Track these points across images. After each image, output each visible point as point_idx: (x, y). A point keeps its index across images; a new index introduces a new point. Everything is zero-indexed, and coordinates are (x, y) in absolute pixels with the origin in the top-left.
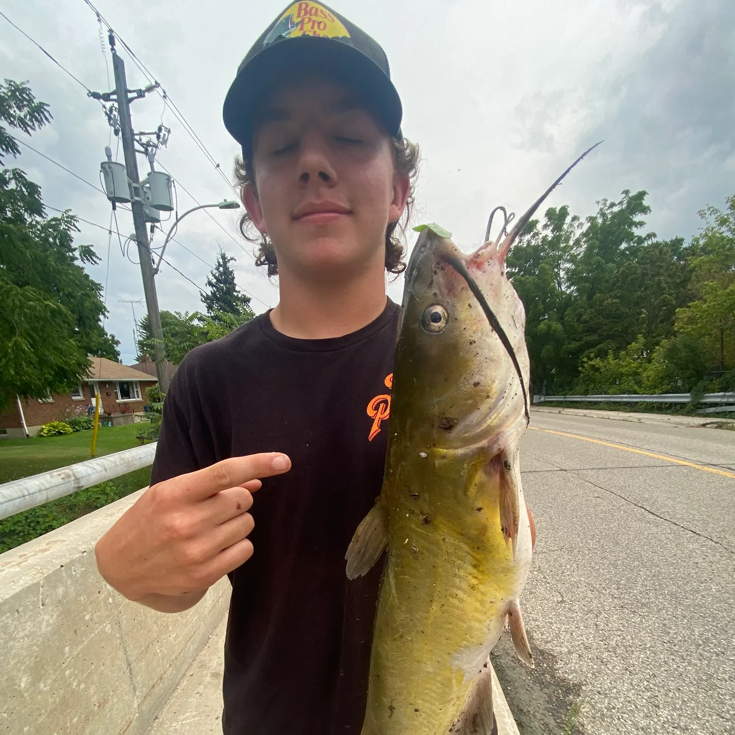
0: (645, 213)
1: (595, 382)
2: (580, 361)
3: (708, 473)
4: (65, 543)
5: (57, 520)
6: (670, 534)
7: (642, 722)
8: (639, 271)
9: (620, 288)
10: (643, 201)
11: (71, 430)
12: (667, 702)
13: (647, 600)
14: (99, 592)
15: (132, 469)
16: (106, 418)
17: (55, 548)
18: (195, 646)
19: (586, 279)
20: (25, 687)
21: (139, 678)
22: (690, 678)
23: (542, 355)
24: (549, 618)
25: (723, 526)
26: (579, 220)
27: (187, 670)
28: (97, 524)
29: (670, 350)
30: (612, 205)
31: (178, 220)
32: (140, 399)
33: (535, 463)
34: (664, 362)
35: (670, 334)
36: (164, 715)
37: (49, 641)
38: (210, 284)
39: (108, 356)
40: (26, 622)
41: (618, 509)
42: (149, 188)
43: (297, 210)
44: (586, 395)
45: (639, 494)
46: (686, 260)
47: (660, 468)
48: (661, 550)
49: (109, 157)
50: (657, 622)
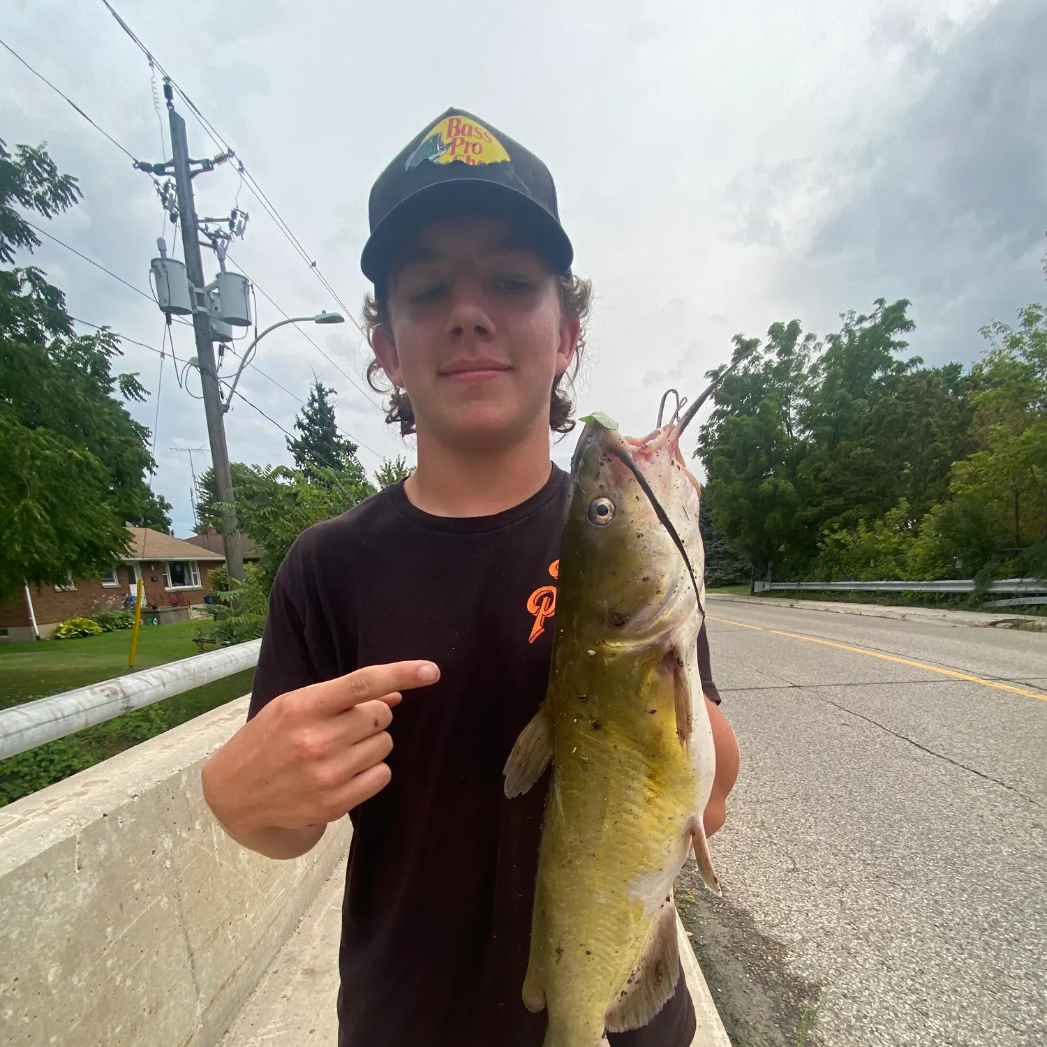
0: (908, 330)
1: (840, 563)
2: (819, 534)
3: (998, 691)
4: (109, 784)
5: (78, 758)
6: (945, 775)
7: (905, 1035)
8: (900, 409)
9: (875, 432)
10: (905, 314)
11: (100, 630)
12: (938, 1008)
13: (912, 868)
14: (153, 852)
15: (199, 684)
16: (151, 613)
17: (94, 791)
18: (281, 931)
19: (826, 421)
20: (52, 982)
21: (204, 974)
22: (971, 975)
23: (765, 525)
24: (776, 893)
25: (1018, 764)
26: (815, 340)
27: (269, 965)
28: (150, 759)
29: (944, 520)
30: (862, 319)
31: (257, 339)
32: (199, 586)
33: (757, 677)
34: (937, 536)
35: (943, 497)
36: (238, 1027)
37: (86, 919)
38: (300, 425)
39: (155, 526)
40: (57, 891)
41: (872, 740)
42: (218, 295)
43: (445, 365)
44: (829, 581)
45: (903, 721)
46: (965, 395)
47: (932, 684)
48: (933, 798)
49: (163, 251)
50: (926, 899)
